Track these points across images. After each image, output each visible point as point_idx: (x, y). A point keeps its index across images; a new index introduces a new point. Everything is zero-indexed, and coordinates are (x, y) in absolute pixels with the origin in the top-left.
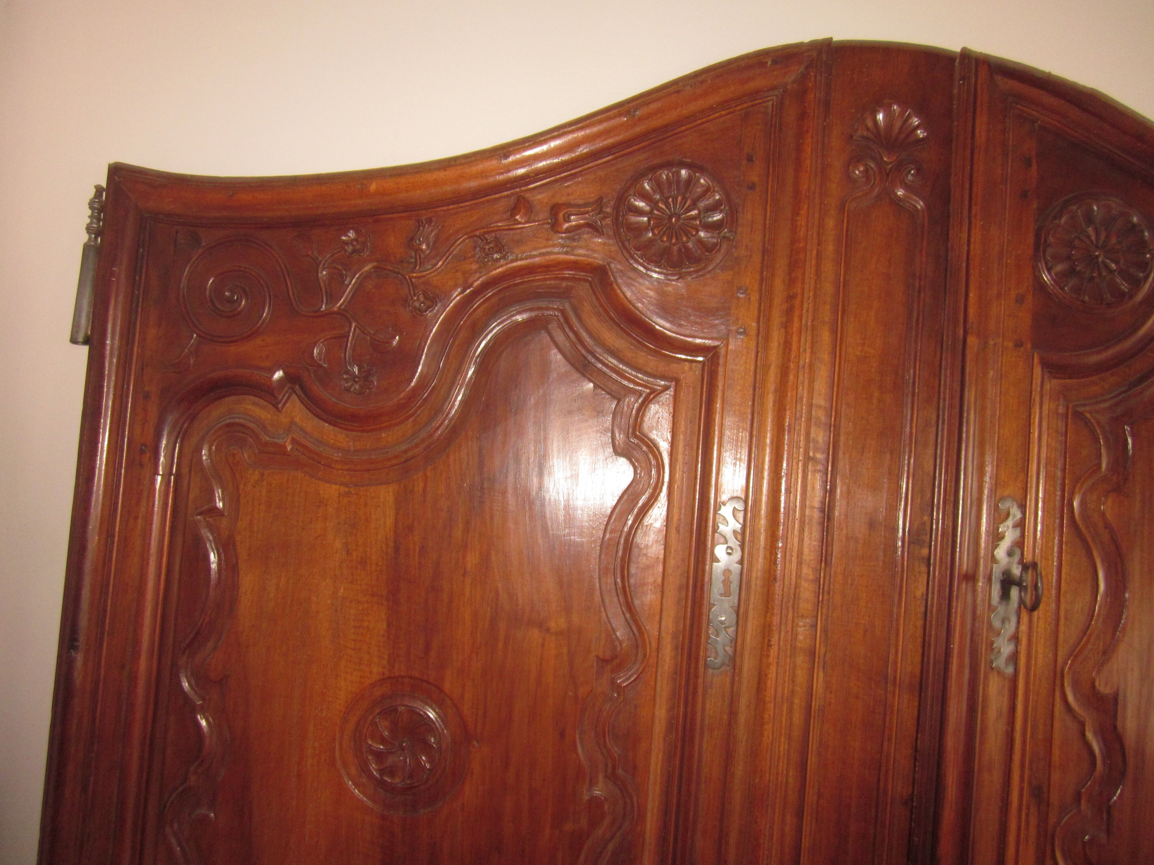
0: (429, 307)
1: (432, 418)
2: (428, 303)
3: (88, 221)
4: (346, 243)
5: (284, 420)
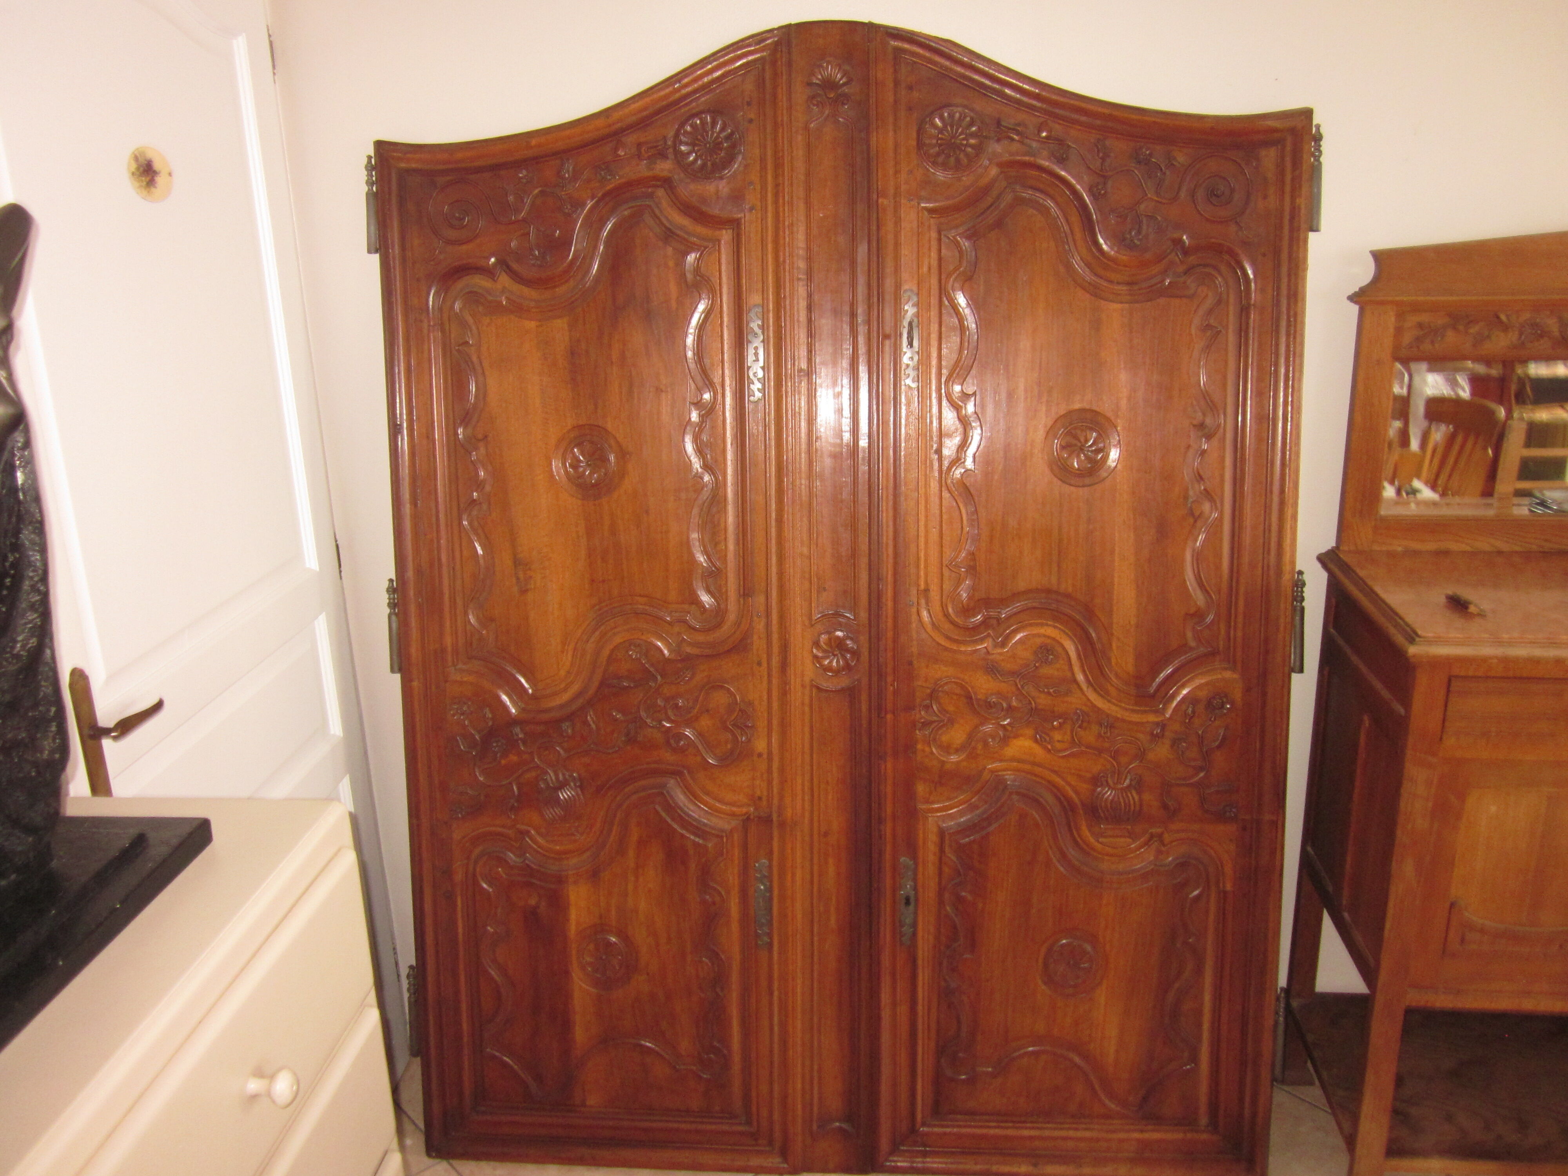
0: (573, 212)
1: (584, 276)
2: (574, 209)
3: (366, 178)
4: (522, 178)
5: (499, 286)
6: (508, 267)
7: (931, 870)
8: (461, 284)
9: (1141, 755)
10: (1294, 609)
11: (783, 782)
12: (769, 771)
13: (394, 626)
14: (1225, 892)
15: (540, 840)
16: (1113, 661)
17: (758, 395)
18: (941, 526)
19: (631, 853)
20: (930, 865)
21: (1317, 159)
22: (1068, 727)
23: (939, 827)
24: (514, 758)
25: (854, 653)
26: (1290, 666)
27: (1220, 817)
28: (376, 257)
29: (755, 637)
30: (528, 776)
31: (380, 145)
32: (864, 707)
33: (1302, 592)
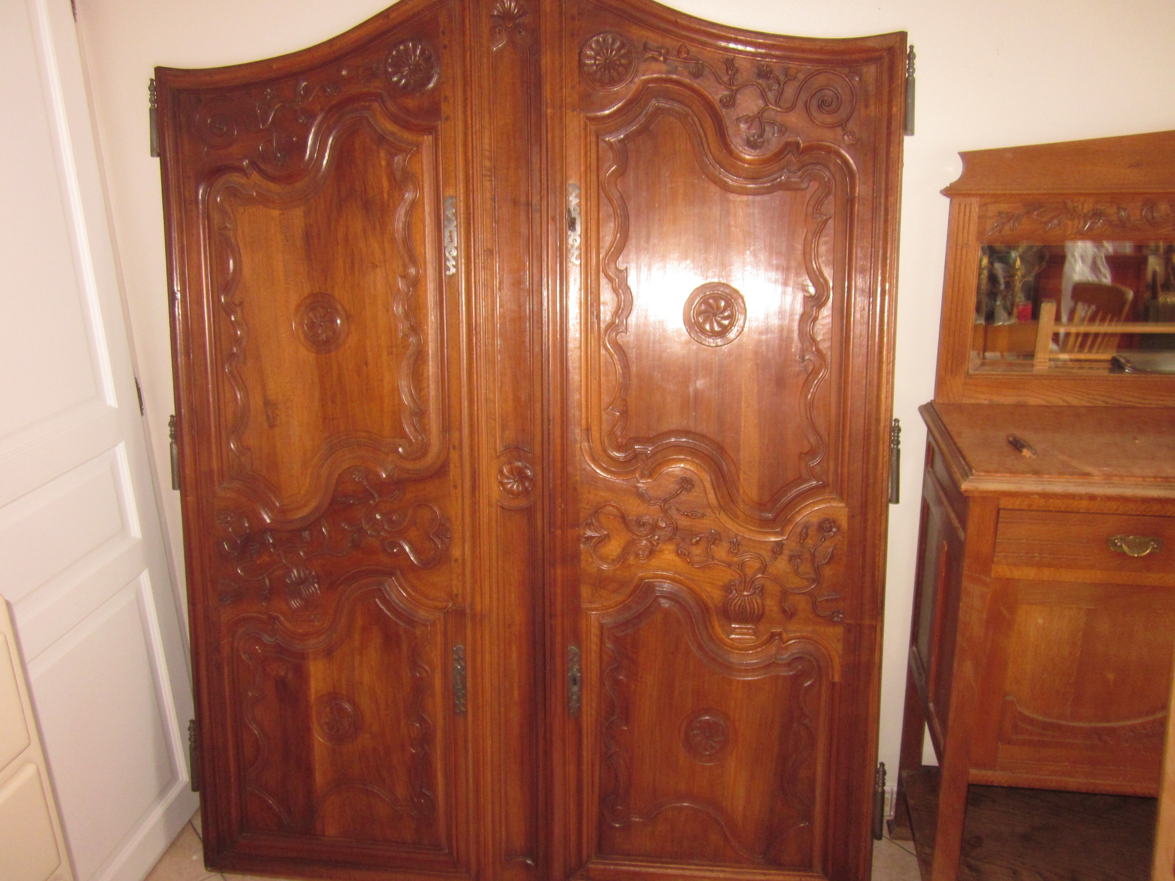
1: (316, 174)
2: (308, 121)
3: (150, 97)
4: (266, 95)
5: (251, 182)
6: (258, 167)
7: (594, 657)
8: (221, 182)
9: (764, 569)
10: (891, 450)
11: (474, 582)
12: (463, 574)
13: (175, 451)
14: (834, 684)
15: (287, 624)
16: (741, 490)
17: (453, 270)
18: (600, 378)
19: (357, 636)
20: (593, 653)
21: (911, 75)
22: (703, 544)
23: (600, 623)
24: (266, 558)
25: (531, 480)
26: (887, 497)
27: (830, 621)
28: (157, 160)
29: (452, 466)
30: (277, 573)
31: (159, 71)
32: (539, 524)
33: (898, 437)
